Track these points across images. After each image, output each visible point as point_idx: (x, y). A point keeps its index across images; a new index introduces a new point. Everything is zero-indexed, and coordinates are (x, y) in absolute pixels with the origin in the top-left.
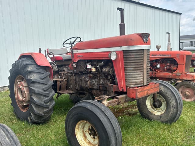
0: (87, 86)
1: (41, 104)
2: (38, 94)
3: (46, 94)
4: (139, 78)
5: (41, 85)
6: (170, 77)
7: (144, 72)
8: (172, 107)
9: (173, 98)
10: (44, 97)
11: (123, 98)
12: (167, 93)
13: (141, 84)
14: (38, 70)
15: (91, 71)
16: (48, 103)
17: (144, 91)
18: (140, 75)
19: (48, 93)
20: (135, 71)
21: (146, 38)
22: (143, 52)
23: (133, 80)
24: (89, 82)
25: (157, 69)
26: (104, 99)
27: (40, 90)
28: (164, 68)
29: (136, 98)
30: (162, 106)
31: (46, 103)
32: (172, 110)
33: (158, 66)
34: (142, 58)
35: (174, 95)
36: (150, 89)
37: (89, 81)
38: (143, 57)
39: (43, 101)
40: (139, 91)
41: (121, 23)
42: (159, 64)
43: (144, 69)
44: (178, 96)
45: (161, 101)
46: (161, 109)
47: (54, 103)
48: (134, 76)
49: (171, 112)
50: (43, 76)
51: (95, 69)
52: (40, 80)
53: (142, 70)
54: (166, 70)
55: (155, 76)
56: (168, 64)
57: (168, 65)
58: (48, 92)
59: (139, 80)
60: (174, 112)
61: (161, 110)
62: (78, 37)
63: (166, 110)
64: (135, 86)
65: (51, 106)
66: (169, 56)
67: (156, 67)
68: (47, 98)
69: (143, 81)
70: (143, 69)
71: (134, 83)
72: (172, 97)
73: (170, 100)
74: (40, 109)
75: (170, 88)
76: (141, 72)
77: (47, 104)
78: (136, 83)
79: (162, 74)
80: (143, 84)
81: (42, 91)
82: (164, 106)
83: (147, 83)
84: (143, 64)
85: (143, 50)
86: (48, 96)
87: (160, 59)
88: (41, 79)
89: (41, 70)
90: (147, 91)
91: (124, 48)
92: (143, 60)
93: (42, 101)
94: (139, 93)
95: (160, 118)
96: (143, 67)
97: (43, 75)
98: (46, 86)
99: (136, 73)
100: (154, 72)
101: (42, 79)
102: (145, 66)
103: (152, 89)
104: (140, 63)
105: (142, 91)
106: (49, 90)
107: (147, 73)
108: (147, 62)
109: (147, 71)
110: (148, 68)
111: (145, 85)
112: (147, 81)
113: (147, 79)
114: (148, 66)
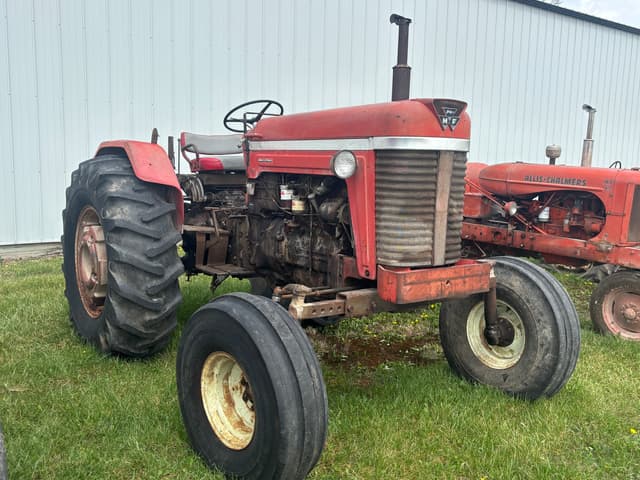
0: (278, 256)
1: (135, 296)
2: (130, 267)
3: (153, 268)
4: (416, 240)
5: (139, 241)
6: (579, 254)
7: (438, 222)
8: (542, 345)
9: (546, 318)
10: (148, 278)
11: (361, 298)
12: (528, 301)
13: (425, 259)
14: (137, 194)
15: (291, 211)
16: (157, 295)
17: (429, 282)
18: (422, 232)
19: (160, 265)
20: (406, 218)
21: (448, 114)
22: (437, 160)
23: (396, 244)
24: (284, 244)
25: (540, 223)
26: (297, 295)
27: (136, 256)
28: (562, 223)
29: (397, 299)
30: (515, 341)
31: (151, 296)
32: (540, 358)
33: (544, 215)
34: (433, 179)
35: (552, 310)
36: (453, 279)
37: (286, 240)
38: (436, 175)
39: (143, 288)
40: (409, 281)
41: (399, 63)
42: (547, 209)
43: (437, 214)
44: (563, 312)
45: (512, 327)
46: (511, 351)
47: (177, 299)
48: (399, 233)
49: (536, 364)
50: (149, 213)
51: (301, 202)
52: (139, 224)
53: (430, 217)
54: (566, 229)
55: (532, 246)
56: (576, 211)
57: (575, 215)
58: (161, 262)
59: (417, 247)
60: (544, 365)
61: (510, 355)
62: (270, 102)
63: (522, 356)
64: (403, 264)
65: (168, 307)
66: (578, 184)
67: (537, 216)
68: (155, 282)
69: (432, 252)
70: (434, 214)
71: (400, 256)
72: (542, 315)
73: (537, 324)
74: (133, 311)
76: (425, 221)
77: (155, 300)
78: (407, 256)
79: (554, 243)
80: (433, 260)
81: (143, 259)
82: (518, 342)
83: (446, 259)
84: (435, 198)
85: (438, 152)
86: (161, 277)
87: (553, 192)
88: (144, 222)
89: (146, 197)
90: (439, 283)
91: (380, 143)
92: (436, 183)
93: (139, 288)
94: (408, 288)
95: (502, 379)
96: (434, 206)
97: (150, 211)
98: (156, 245)
99: (407, 225)
100: (530, 235)
101: (147, 223)
102: (442, 205)
103: (460, 280)
104: (425, 194)
105: (421, 283)
106: (163, 258)
107: (449, 229)
108: (451, 192)
109: (449, 222)
110: (455, 210)
111: (437, 263)
112: (447, 252)
113: (447, 245)
114: (453, 207)
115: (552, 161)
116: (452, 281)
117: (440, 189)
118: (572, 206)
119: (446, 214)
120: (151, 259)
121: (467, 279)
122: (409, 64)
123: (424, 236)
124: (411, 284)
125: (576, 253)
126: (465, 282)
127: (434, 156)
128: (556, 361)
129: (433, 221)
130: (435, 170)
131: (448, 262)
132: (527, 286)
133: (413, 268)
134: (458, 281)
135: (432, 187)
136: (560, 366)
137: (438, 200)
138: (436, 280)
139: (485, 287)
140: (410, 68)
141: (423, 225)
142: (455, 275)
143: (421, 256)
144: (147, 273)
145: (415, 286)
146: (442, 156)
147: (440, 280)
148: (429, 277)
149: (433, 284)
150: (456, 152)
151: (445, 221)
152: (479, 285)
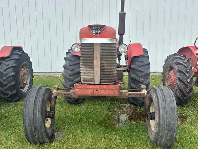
3: (70, 78)
4: (87, 74)
5: (68, 71)
13: (92, 81)
17: (87, 89)
19: (73, 78)
21: (96, 30)
22: (93, 46)
35: (159, 109)
38: (93, 52)
43: (95, 66)
44: (165, 111)
52: (69, 66)
53: (92, 67)
59: (87, 77)
64: (84, 82)
68: (71, 83)
69: (94, 79)
71: (83, 79)
73: (155, 114)
76: (91, 68)
81: (68, 76)
83: (100, 82)
85: (93, 44)
86: (73, 81)
90: (92, 90)
93: (67, 83)
96: (93, 63)
97: (73, 62)
98: (71, 72)
101: (71, 66)
102: (97, 62)
103: (103, 90)
104: (89, 59)
105: (84, 89)
106: (74, 76)
107: (101, 71)
108: (101, 58)
109: (101, 69)
110: (105, 65)
111: (95, 83)
112: (100, 80)
113: (100, 77)
114: (104, 63)
116: (99, 90)
117: (95, 57)
119: (100, 66)
120: (70, 76)
121: (107, 90)
123: (91, 73)
124: (79, 89)
126: (105, 91)
129: (94, 68)
130: (93, 50)
131: (102, 83)
133: (87, 84)
134: (102, 90)
135: (92, 56)
137: (95, 60)
138: (91, 89)
139: (116, 94)
140: (125, 13)
141: (90, 69)
142: (100, 88)
143: (90, 80)
144: (69, 80)
145: (81, 90)
146: (95, 45)
148: (88, 88)
149: (90, 90)
150: (101, 44)
151: (99, 68)
152: (113, 93)
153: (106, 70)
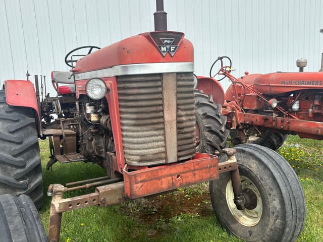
1: (6, 180)
3: (17, 161)
4: (150, 145)
5: (7, 145)
6: (320, 132)
7: (167, 130)
8: (273, 213)
9: (274, 192)
10: (14, 168)
11: (113, 191)
12: (262, 179)
13: (160, 159)
14: (8, 114)
15: (90, 121)
16: (23, 178)
17: (159, 178)
18: (155, 138)
19: (23, 159)
20: (139, 128)
21: (167, 44)
22: (161, 80)
23: (134, 149)
24: (93, 142)
25: (293, 112)
27: (5, 155)
28: (308, 111)
29: (131, 195)
30: (258, 206)
31: (18, 180)
32: (273, 223)
33: (296, 107)
34: (159, 96)
35: (278, 186)
36: (183, 173)
37: (94, 140)
38: (161, 93)
39: (12, 175)
40: (139, 180)
41: (157, 10)
42: (297, 102)
43: (166, 123)
44: (289, 187)
45: (255, 195)
46: (257, 213)
47: (39, 178)
48: (135, 140)
49: (270, 226)
50: (16, 126)
51: (96, 115)
52: (7, 134)
53: (161, 126)
54: (310, 115)
55: (289, 127)
56: (317, 103)
57: (316, 106)
58: (23, 158)
59: (150, 150)
60: (275, 228)
61: (256, 216)
62: (92, 47)
63: (261, 218)
64: (142, 164)
65: (32, 185)
66: (317, 84)
67: (291, 107)
68: (19, 171)
69: (165, 152)
70: (163, 123)
71: (138, 158)
72: (272, 190)
73: (269, 197)
74: (8, 189)
75: (270, 166)
76: (157, 129)
77: (21, 182)
78: (144, 158)
79: (303, 125)
80: (166, 158)
81: (10, 157)
83: (179, 157)
84: (163, 111)
85: (161, 75)
86: (24, 167)
87: (300, 90)
88: (10, 132)
89: (15, 115)
90: (170, 178)
92: (162, 99)
93: (9, 175)
94: (140, 185)
95: (248, 235)
96: (163, 117)
97: (17, 124)
98: (18, 147)
99: (140, 133)
100: (287, 120)
101: (13, 132)
102: (170, 115)
103: (191, 173)
104: (154, 109)
105: (153, 179)
106: (25, 155)
107: (178, 133)
108: (178, 105)
109: (178, 128)
110: (184, 118)
111: (170, 161)
112: (179, 151)
113: (178, 146)
114: (181, 116)
115: (301, 69)
116: (183, 175)
117: (166, 104)
118: (314, 99)
119: (175, 122)
120: (15, 156)
121: (196, 172)
122: (165, 10)
123: (158, 141)
124: (141, 182)
125: (318, 131)
126: (194, 175)
127: (159, 78)
128: (284, 225)
129: (164, 129)
130: (160, 89)
131: (181, 159)
132: (261, 168)
133: (150, 167)
134: (188, 174)
135: (160, 102)
136: (287, 230)
137: (165, 111)
138: (168, 176)
139: (215, 175)
140: (166, 14)
141: (155, 133)
142: (184, 170)
143: (156, 157)
144: (12, 165)
145: (145, 184)
146: (164, 77)
147: (171, 175)
148: (160, 175)
149: (164, 180)
150: (178, 73)
151: (175, 128)
152: (209, 175)
153: (186, 130)
